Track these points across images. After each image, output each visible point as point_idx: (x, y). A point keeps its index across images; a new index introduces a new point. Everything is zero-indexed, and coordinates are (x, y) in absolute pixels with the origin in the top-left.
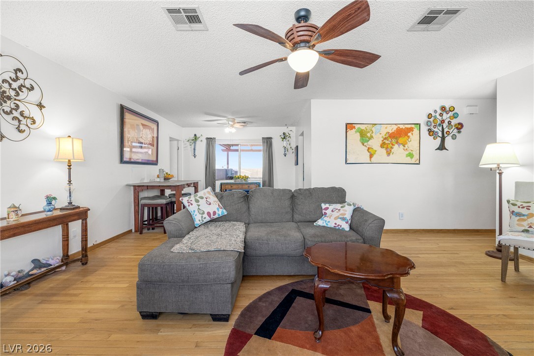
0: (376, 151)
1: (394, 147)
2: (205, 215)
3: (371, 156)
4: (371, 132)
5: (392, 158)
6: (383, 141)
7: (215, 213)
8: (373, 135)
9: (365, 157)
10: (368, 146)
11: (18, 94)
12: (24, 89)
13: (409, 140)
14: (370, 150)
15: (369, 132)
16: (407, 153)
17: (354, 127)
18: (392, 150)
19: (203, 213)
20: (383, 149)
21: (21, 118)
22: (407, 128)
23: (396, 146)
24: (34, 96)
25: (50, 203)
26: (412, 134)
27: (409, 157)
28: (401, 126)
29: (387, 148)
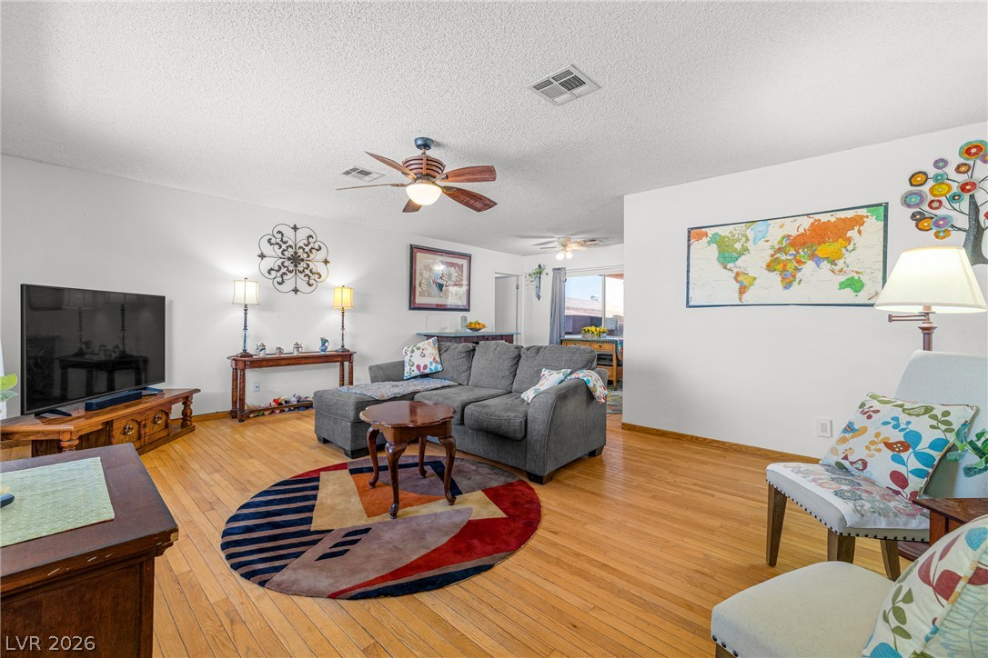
0: (755, 279)
1: (803, 266)
2: (414, 368)
3: (742, 290)
4: (744, 239)
5: (796, 293)
6: (772, 255)
7: (425, 367)
8: (749, 245)
9: (730, 292)
10: (735, 270)
11: (309, 256)
12: (313, 251)
13: (850, 248)
14: (740, 278)
15: (738, 240)
16: (842, 278)
17: (706, 235)
18: (799, 275)
19: (413, 365)
20: (773, 274)
21: (310, 275)
22: (844, 220)
23: (810, 264)
24: (321, 255)
25: (323, 345)
26: (859, 232)
27: (849, 290)
28: (824, 218)
29: (784, 269)
